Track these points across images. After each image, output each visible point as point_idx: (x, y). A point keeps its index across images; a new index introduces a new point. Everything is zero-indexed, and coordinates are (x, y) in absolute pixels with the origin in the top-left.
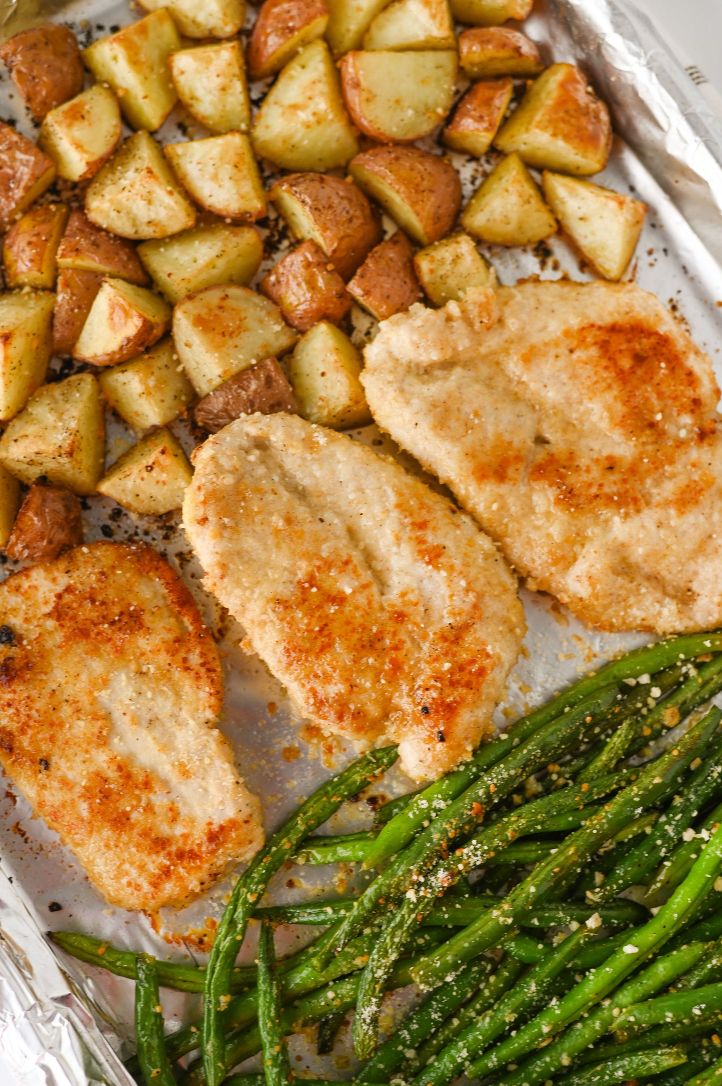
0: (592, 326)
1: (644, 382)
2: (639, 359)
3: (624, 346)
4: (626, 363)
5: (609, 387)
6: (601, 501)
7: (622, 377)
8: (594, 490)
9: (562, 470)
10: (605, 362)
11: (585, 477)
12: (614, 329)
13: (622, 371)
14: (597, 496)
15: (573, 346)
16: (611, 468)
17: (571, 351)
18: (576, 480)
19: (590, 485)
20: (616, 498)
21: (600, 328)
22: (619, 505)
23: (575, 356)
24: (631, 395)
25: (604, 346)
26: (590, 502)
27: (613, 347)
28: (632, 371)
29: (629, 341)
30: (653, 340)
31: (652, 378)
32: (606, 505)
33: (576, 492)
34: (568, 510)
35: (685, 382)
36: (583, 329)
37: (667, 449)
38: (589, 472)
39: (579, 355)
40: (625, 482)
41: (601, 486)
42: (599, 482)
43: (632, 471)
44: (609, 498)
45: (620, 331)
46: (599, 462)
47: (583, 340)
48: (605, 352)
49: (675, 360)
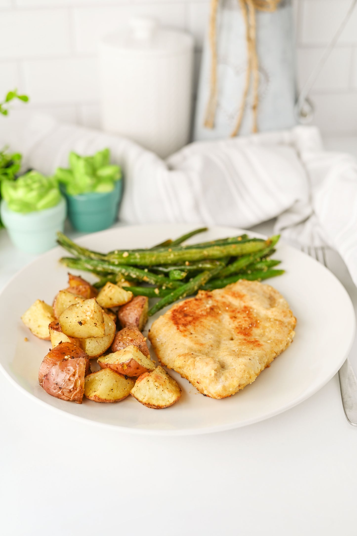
0: (178, 329)
1: (195, 313)
2: (186, 315)
3: (183, 320)
4: (189, 319)
5: (201, 322)
6: (251, 316)
7: (196, 319)
8: (247, 319)
9: (243, 329)
10: (192, 324)
11: (243, 322)
12: (176, 324)
13: (194, 319)
14: (249, 318)
15: (189, 333)
16: (235, 317)
17: (191, 334)
18: (245, 325)
19: (245, 320)
20: (247, 312)
21: (178, 327)
22: (249, 311)
24: (202, 315)
25: (185, 325)
26: (252, 318)
27: (185, 322)
28: (192, 316)
29: (180, 319)
30: (176, 313)
31: (192, 311)
32: (251, 314)
33: (250, 323)
34: (259, 323)
35: (189, 303)
36: (180, 331)
37: (220, 305)
38: (240, 322)
39: (192, 331)
40: (239, 312)
41: (244, 317)
42: (243, 318)
43: (233, 311)
44: (248, 314)
45: (177, 322)
46: (234, 321)
47: (185, 331)
48: (188, 324)
49: (182, 307)
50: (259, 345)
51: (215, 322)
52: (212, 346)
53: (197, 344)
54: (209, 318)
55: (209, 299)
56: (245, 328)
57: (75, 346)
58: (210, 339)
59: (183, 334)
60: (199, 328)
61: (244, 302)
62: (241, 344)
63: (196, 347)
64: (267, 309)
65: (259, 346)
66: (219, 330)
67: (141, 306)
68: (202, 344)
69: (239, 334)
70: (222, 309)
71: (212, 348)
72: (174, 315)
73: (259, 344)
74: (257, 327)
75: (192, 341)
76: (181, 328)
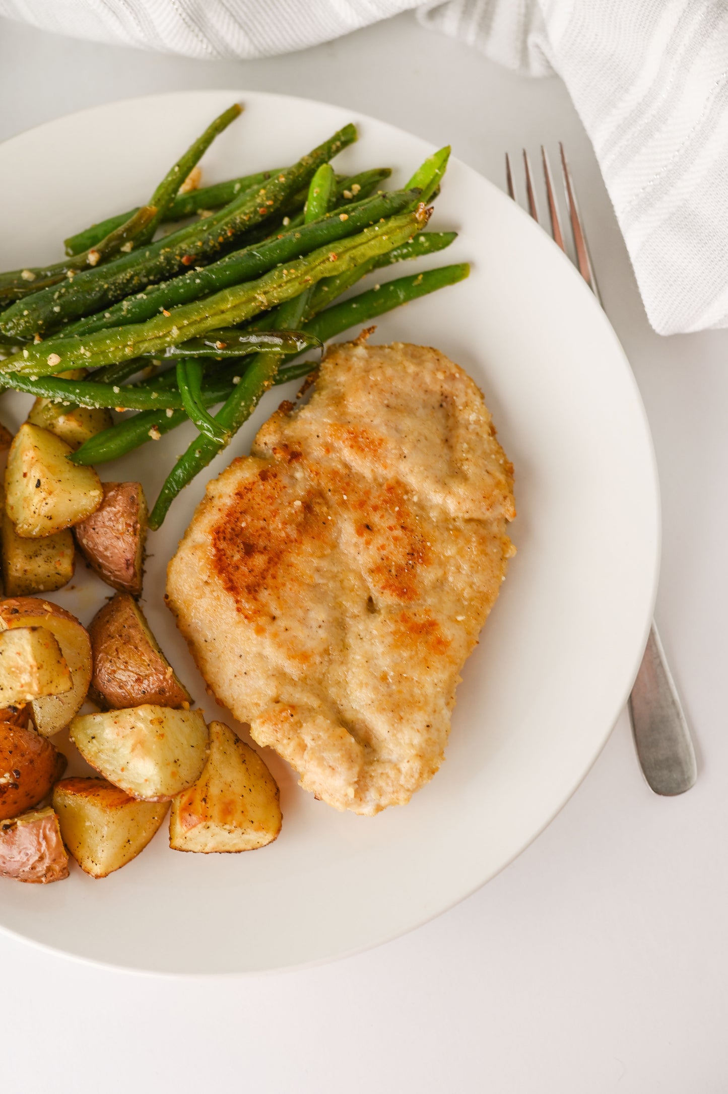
0: (239, 610)
1: (269, 534)
2: (249, 550)
3: (244, 569)
4: (259, 561)
5: (290, 565)
6: (406, 521)
7: (275, 557)
8: (398, 533)
9: (394, 572)
10: (269, 580)
11: (392, 547)
12: (232, 588)
13: (270, 561)
14: (403, 527)
15: (268, 619)
16: (368, 527)
17: (274, 618)
18: (397, 556)
19: (396, 539)
20: (397, 509)
21: (237, 602)
22: (401, 502)
23: (277, 613)
24: (288, 541)
25: (253, 590)
26: (412, 531)
27: (250, 579)
28: (264, 550)
29: (237, 568)
30: (223, 545)
31: (262, 529)
32: (408, 513)
33: (409, 549)
34: (430, 548)
35: (250, 495)
36: (246, 617)
37: (325, 484)
38: (383, 547)
39: (274, 609)
40: (375, 508)
41: (391, 528)
42: (388, 531)
43: (362, 504)
44: (400, 514)
45: (231, 581)
46: (368, 543)
47: (257, 612)
48: (259, 585)
49: (233, 515)
50: (440, 645)
51: (323, 557)
52: (326, 652)
53: (294, 657)
54: (307, 547)
55: (295, 464)
56: (400, 569)
57: (12, 735)
58: (320, 627)
59: (253, 625)
60: (289, 591)
61: (385, 467)
62: (399, 642)
63: (292, 669)
64: (443, 484)
65: (441, 648)
66: (334, 577)
67: (131, 529)
68: (304, 657)
69: (387, 592)
70: (333, 498)
71: (330, 657)
72: (218, 550)
73: (439, 642)
74: (426, 561)
75: (280, 646)
76: (247, 606)
